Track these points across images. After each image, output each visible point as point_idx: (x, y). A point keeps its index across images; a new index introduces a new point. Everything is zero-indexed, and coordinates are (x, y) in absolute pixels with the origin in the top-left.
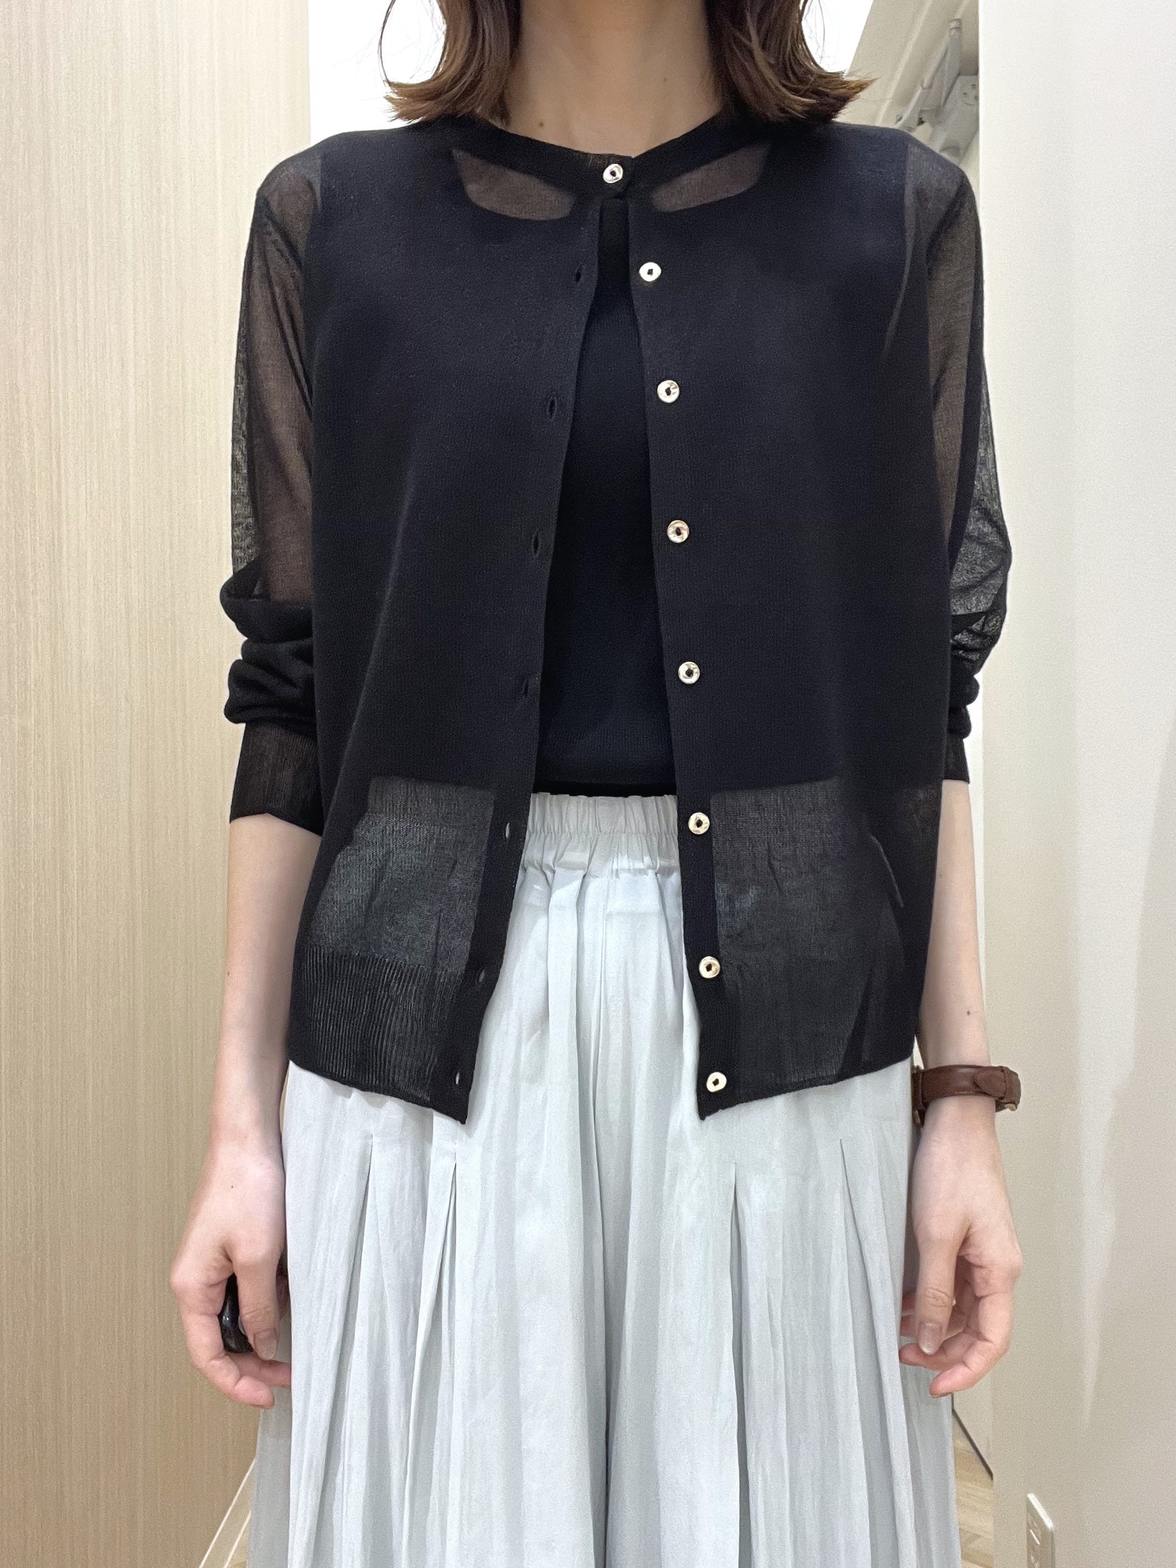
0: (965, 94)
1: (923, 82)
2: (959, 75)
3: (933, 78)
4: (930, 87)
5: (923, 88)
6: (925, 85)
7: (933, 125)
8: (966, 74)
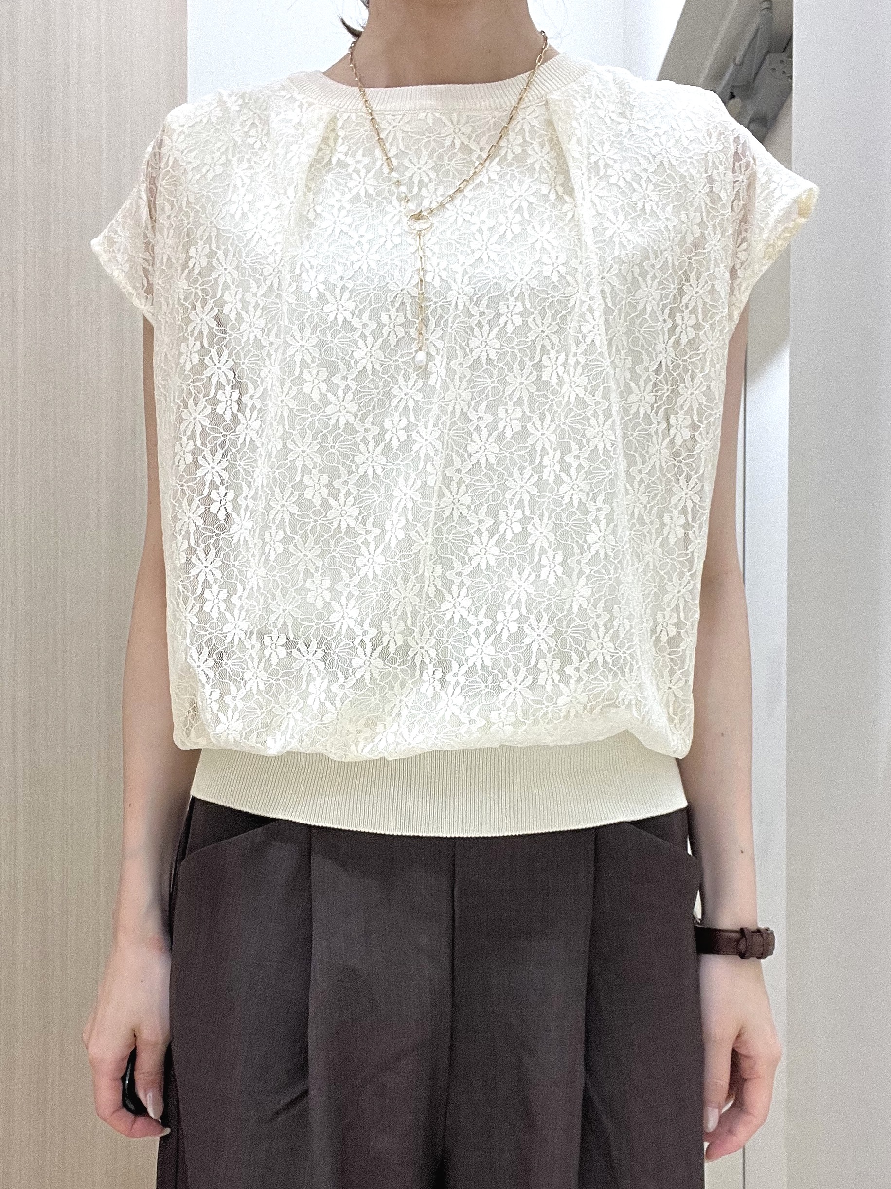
0: (774, 69)
1: (735, 59)
2: (769, 52)
3: (744, 56)
4: (742, 63)
5: (735, 65)
6: (737, 61)
7: (742, 99)
8: (776, 51)
